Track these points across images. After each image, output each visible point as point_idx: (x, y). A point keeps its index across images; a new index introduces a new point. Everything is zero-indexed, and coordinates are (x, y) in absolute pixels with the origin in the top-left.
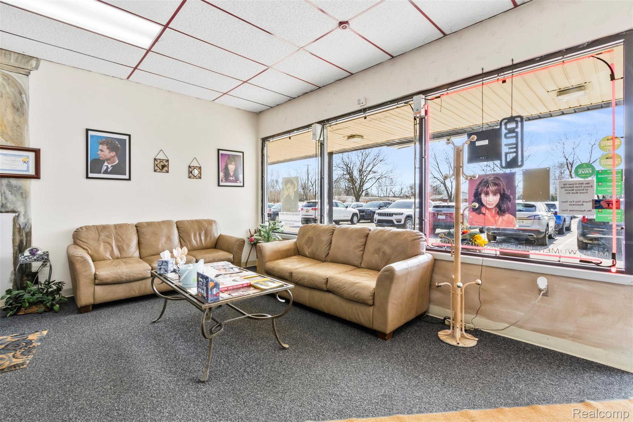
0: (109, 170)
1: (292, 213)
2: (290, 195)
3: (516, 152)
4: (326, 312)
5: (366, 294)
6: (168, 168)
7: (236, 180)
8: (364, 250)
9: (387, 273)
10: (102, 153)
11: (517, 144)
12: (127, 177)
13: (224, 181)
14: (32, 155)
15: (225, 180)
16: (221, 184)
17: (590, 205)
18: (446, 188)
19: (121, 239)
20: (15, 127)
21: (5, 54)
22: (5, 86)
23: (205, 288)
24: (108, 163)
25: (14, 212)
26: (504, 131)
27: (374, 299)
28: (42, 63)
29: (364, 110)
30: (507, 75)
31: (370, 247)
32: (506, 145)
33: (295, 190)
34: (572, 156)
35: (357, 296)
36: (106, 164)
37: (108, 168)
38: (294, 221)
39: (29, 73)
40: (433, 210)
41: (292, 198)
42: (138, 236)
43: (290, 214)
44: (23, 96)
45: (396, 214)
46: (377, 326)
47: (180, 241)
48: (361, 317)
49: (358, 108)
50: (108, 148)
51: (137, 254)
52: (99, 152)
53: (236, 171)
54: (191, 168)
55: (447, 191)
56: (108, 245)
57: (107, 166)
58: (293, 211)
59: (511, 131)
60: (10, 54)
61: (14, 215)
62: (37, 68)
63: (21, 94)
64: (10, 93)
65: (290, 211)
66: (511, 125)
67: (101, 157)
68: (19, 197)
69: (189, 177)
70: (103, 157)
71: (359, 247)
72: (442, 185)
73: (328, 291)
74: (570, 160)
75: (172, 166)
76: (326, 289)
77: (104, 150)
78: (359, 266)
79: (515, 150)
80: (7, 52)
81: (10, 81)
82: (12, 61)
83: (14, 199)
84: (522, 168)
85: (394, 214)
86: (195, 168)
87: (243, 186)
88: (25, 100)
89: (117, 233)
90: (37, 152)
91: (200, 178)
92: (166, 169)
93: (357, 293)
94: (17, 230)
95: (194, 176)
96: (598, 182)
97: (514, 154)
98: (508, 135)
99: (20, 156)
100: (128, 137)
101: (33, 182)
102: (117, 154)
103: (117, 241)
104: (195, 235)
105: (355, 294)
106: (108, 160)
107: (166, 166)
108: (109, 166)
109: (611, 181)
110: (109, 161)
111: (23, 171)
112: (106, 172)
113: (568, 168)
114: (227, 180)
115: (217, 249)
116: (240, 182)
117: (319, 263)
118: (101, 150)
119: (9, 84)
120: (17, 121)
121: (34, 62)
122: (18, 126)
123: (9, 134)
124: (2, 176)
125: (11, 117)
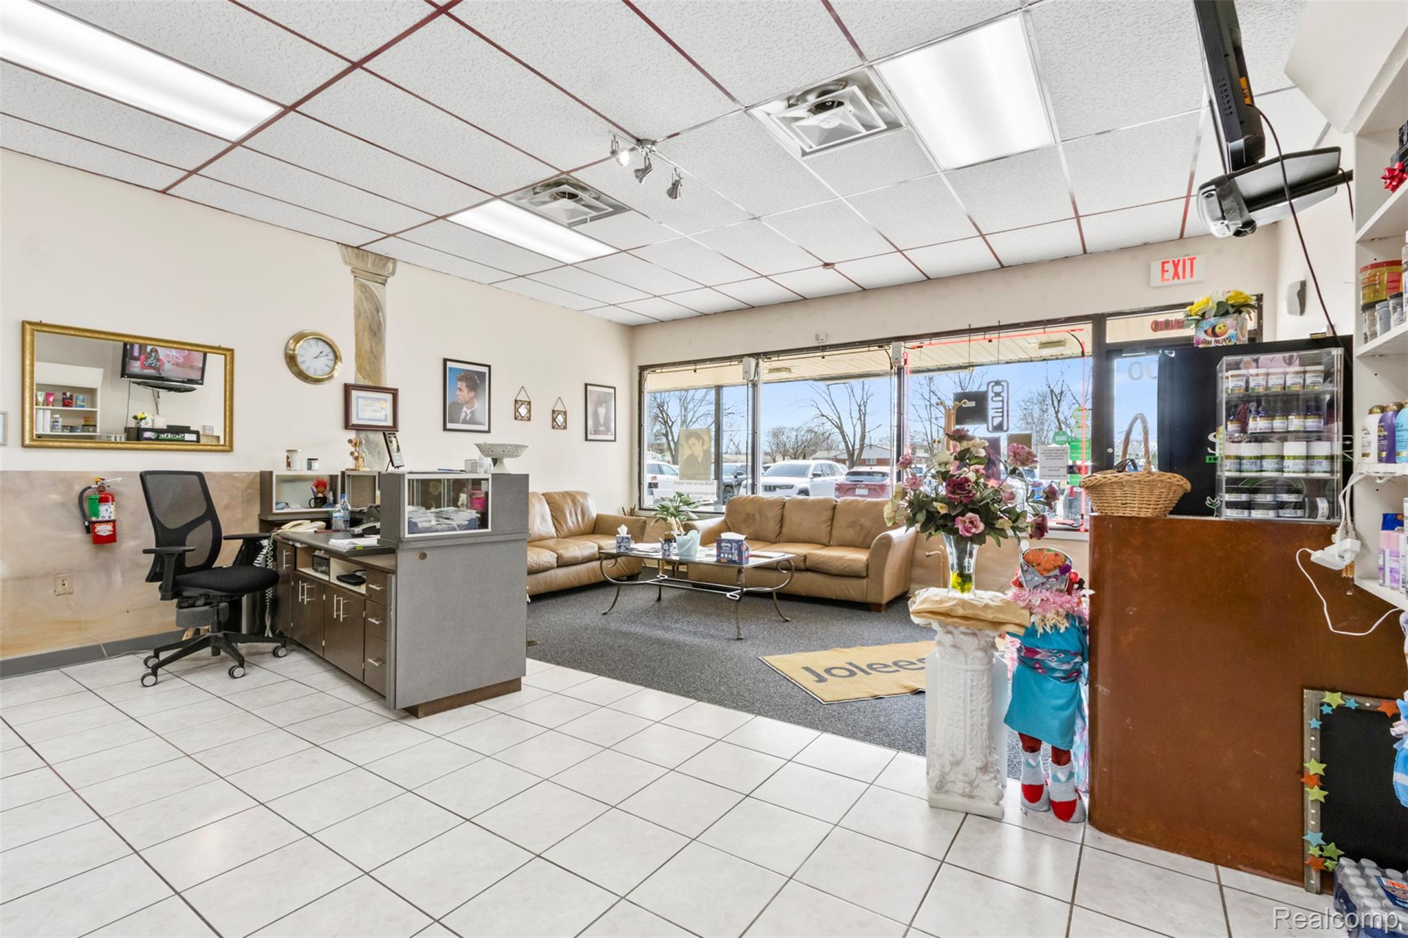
0: (468, 418)
1: (699, 481)
2: (696, 454)
3: (1002, 416)
4: (804, 594)
5: (860, 567)
7: (608, 430)
8: (832, 525)
9: (884, 541)
10: (461, 393)
11: (1002, 408)
13: (593, 433)
14: (389, 397)
15: (594, 431)
16: (590, 437)
17: (1065, 470)
18: (844, 438)
20: (372, 358)
21: (363, 256)
22: (362, 302)
23: (736, 552)
24: (467, 408)
26: (991, 395)
27: (867, 570)
28: (399, 266)
29: (823, 348)
30: (994, 335)
31: (841, 521)
32: (993, 409)
33: (705, 448)
34: (1060, 384)
35: (847, 569)
36: (465, 409)
37: (466, 415)
38: (702, 493)
39: (386, 281)
40: (847, 480)
41: (700, 460)
43: (695, 484)
44: (380, 314)
45: (781, 487)
46: (871, 598)
47: (555, 522)
48: (851, 591)
49: (816, 344)
50: (467, 386)
52: (458, 392)
53: (607, 417)
54: (555, 413)
55: (846, 443)
57: (466, 412)
58: (700, 479)
59: (998, 394)
60: (367, 256)
62: (393, 273)
63: (378, 311)
64: (368, 310)
65: (695, 479)
66: (998, 389)
67: (459, 400)
68: (376, 457)
69: (553, 428)
70: (462, 400)
71: (826, 522)
72: (837, 430)
73: (807, 570)
74: (1057, 391)
76: (803, 568)
77: (463, 389)
78: (827, 544)
79: (1001, 414)
80: (365, 253)
81: (367, 294)
82: (369, 265)
83: (372, 460)
84: (1006, 433)
85: (778, 487)
86: (559, 412)
87: (615, 440)
88: (382, 320)
90: (394, 393)
91: (566, 428)
93: (849, 566)
95: (559, 425)
96: (1071, 449)
97: (1001, 419)
98: (994, 399)
99: (376, 399)
100: (487, 368)
102: (476, 395)
105: (846, 567)
106: (467, 403)
108: (468, 412)
109: (1081, 448)
110: (468, 405)
111: (379, 420)
112: (465, 422)
113: (1053, 404)
114: (596, 432)
115: (598, 534)
116: (612, 435)
117: (767, 546)
118: (460, 389)
119: (366, 298)
120: (374, 350)
121: (390, 265)
122: (375, 357)
123: (368, 368)
124: (359, 428)
125: (369, 344)
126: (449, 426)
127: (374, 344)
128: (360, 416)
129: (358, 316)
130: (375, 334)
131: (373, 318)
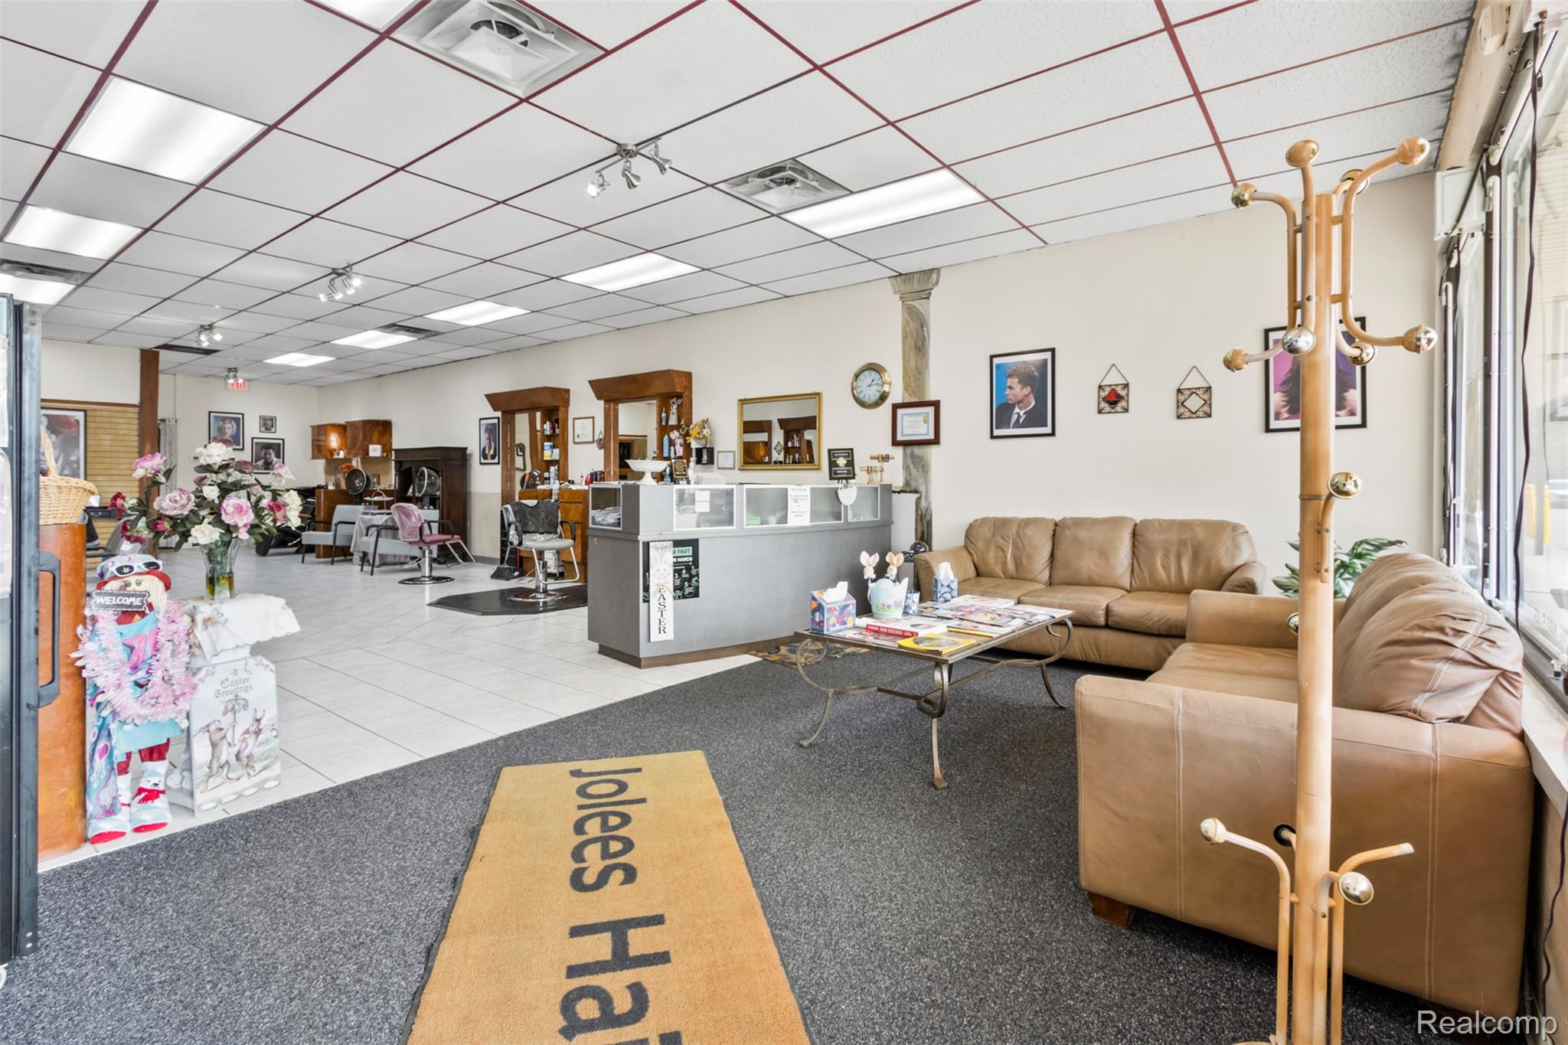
0: (1021, 420)
6: (1128, 401)
7: (1338, 411)
10: (1012, 392)
12: (1048, 430)
13: (1286, 415)
14: (932, 409)
15: (1288, 411)
16: (1274, 424)
19: (1021, 545)
21: (909, 279)
22: (909, 323)
24: (1020, 408)
25: (916, 492)
28: (943, 275)
36: (1017, 410)
37: (1019, 416)
39: (930, 294)
42: (1053, 545)
44: (925, 329)
47: (1133, 565)
50: (1019, 382)
51: (1046, 575)
52: (1008, 392)
54: (1182, 393)
56: (1000, 554)
57: (1018, 413)
60: (914, 277)
61: (916, 496)
62: (937, 283)
63: (922, 327)
64: (914, 329)
67: (1010, 399)
68: (921, 471)
69: (1179, 417)
70: (1013, 398)
75: (1135, 398)
77: (1014, 386)
80: (911, 275)
81: (913, 314)
82: (916, 285)
83: (917, 474)
86: (1193, 391)
88: (926, 334)
89: (1018, 534)
90: (937, 406)
91: (1209, 415)
92: (1123, 404)
94: (919, 517)
95: (1192, 412)
99: (920, 414)
100: (1050, 354)
101: (934, 448)
102: (1033, 391)
103: (1015, 547)
104: (1166, 556)
106: (1020, 402)
107: (1123, 398)
108: (1022, 413)
110: (1021, 405)
111: (924, 434)
112: (1017, 425)
116: (1352, 413)
118: (1011, 388)
119: (912, 318)
120: (919, 366)
121: (934, 276)
122: (920, 373)
123: (913, 385)
124: (906, 444)
125: (914, 362)
126: (997, 432)
127: (919, 360)
128: (905, 433)
129: (905, 338)
130: (920, 350)
131: (918, 335)
